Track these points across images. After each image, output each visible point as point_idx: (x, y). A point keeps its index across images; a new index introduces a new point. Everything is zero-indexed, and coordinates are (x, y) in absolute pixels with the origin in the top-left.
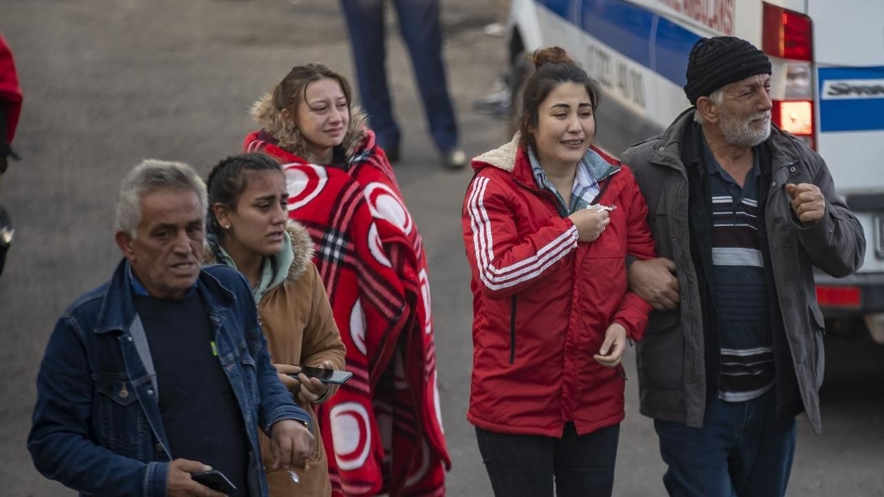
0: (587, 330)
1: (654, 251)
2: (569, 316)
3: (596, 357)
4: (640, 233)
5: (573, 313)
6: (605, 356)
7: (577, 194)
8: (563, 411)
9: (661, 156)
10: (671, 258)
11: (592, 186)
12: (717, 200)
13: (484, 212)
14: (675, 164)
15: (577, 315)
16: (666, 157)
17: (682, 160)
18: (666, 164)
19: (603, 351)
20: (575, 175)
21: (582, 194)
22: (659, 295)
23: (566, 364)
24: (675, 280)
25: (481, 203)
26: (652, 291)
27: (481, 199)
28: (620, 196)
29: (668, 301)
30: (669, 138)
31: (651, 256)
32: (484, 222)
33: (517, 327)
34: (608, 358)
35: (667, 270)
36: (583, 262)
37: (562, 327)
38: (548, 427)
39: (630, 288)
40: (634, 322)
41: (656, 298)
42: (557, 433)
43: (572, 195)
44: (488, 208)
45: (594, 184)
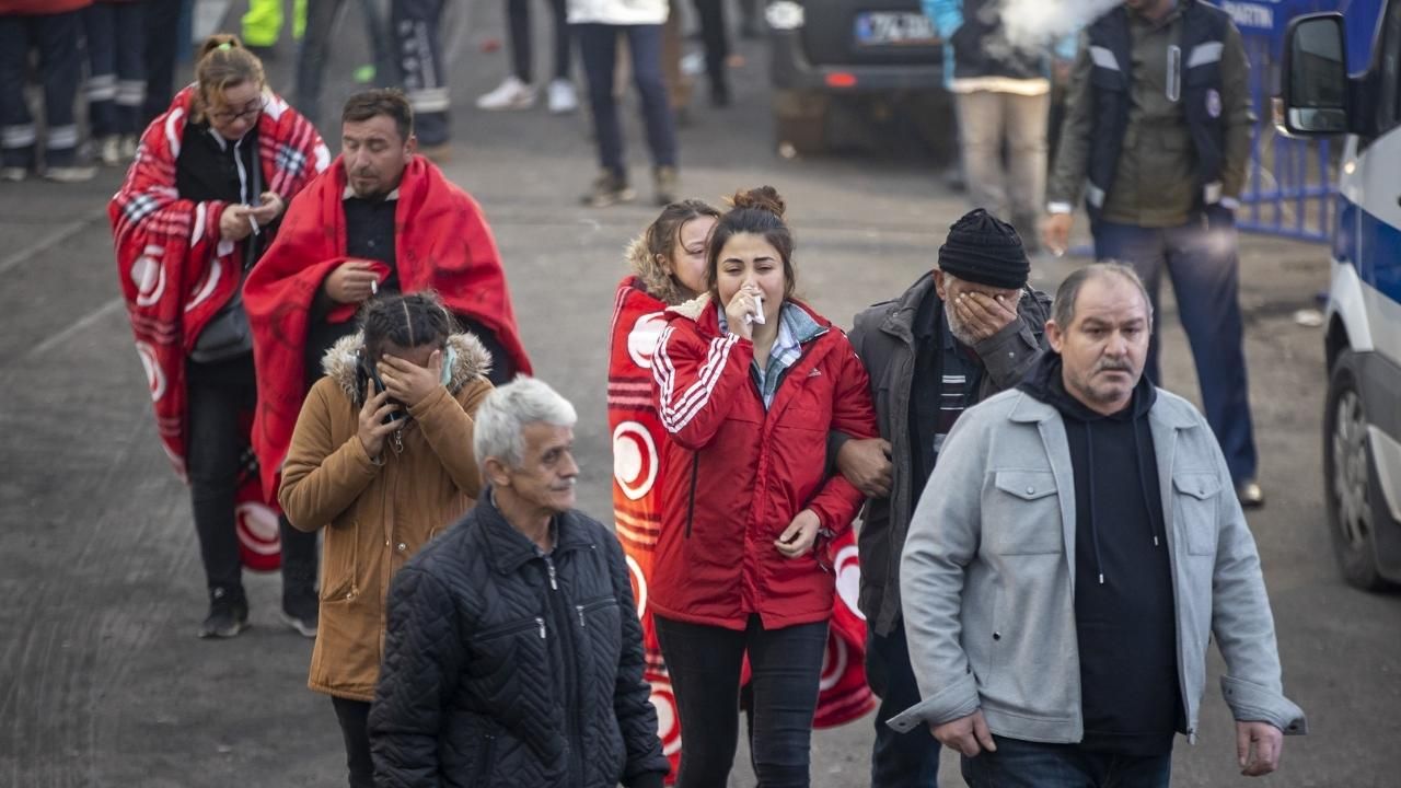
0: (775, 508)
1: (873, 428)
2: (752, 490)
3: (777, 543)
4: (854, 407)
5: (758, 487)
6: (785, 543)
7: (776, 355)
8: (743, 599)
9: (892, 324)
10: (888, 439)
11: (793, 348)
12: (947, 379)
13: (668, 362)
14: (906, 335)
15: (762, 490)
16: (897, 326)
17: (912, 331)
18: (897, 333)
19: (784, 538)
20: (777, 334)
21: (781, 356)
22: (869, 482)
23: (746, 545)
24: (889, 464)
25: (664, 353)
26: (863, 478)
27: (664, 348)
28: (825, 359)
29: (881, 488)
30: (905, 302)
31: (868, 435)
32: (669, 371)
33: (696, 496)
34: (788, 546)
35: (881, 453)
36: (774, 430)
37: (745, 502)
38: (728, 617)
39: (835, 467)
40: (832, 512)
41: (867, 484)
42: (738, 625)
43: (770, 356)
44: (671, 357)
45: (796, 346)
